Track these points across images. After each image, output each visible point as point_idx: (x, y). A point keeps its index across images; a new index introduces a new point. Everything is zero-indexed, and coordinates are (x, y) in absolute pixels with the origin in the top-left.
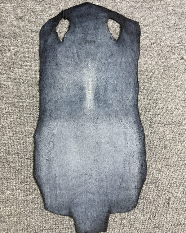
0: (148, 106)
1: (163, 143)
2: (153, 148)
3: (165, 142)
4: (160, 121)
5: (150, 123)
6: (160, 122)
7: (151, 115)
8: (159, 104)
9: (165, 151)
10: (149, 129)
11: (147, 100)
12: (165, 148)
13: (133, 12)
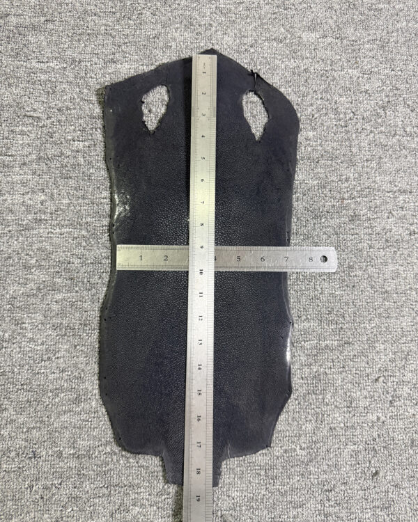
0: (391, 366)
1: (409, 437)
2: (391, 444)
3: (414, 435)
4: (410, 394)
5: (391, 399)
6: (410, 398)
7: (395, 383)
8: (412, 362)
9: (411, 452)
10: (388, 409)
11: (390, 353)
12: (412, 446)
13: (380, 158)
